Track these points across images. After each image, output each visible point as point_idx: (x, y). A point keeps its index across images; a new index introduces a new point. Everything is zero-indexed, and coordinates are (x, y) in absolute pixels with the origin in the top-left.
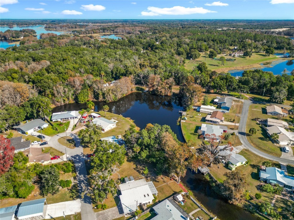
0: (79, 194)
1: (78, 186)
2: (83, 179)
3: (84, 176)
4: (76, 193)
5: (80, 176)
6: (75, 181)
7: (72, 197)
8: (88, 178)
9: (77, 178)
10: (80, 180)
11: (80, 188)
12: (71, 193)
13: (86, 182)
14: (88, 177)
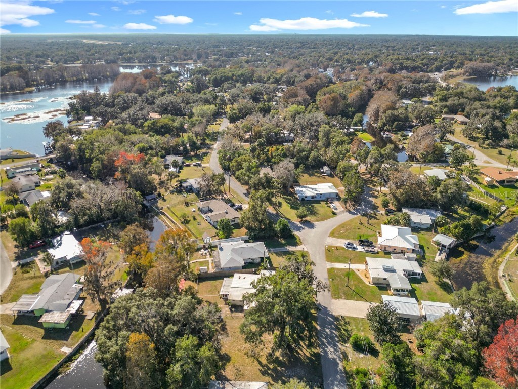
0: (335, 323)
1: (336, 336)
2: (329, 347)
3: (326, 352)
4: (340, 327)
5: (334, 356)
6: (343, 348)
7: (346, 323)
8: (318, 347)
9: (342, 356)
10: (334, 348)
11: (334, 331)
12: (349, 329)
13: (324, 340)
14: (318, 350)
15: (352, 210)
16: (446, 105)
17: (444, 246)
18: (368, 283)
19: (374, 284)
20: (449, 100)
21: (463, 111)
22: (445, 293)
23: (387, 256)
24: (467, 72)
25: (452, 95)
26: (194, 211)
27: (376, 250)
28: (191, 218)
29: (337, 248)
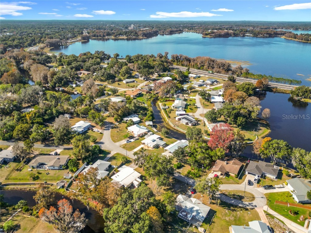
5: (177, 175)
9: (179, 173)
15: (105, 129)
16: (73, 67)
17: (151, 125)
18: (152, 149)
19: (154, 148)
20: (72, 64)
21: (82, 68)
22: (171, 139)
23: (143, 138)
24: (47, 45)
25: (71, 61)
26: (32, 170)
27: (137, 138)
28: (37, 175)
29: (125, 145)
